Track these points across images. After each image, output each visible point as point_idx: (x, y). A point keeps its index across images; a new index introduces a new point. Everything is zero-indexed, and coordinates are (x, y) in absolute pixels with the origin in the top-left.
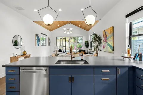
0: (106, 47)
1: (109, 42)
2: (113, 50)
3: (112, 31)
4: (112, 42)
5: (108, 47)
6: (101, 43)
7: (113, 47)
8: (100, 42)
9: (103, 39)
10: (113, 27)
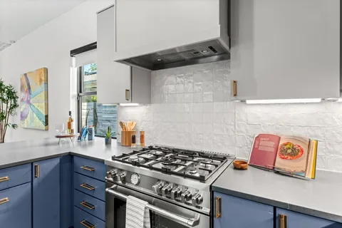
0: (29, 116)
1: (36, 105)
2: (47, 123)
3: (43, 78)
4: (43, 104)
5: (35, 115)
6: (15, 106)
7: (47, 116)
8: (11, 102)
9: (21, 95)
10: (46, 70)
